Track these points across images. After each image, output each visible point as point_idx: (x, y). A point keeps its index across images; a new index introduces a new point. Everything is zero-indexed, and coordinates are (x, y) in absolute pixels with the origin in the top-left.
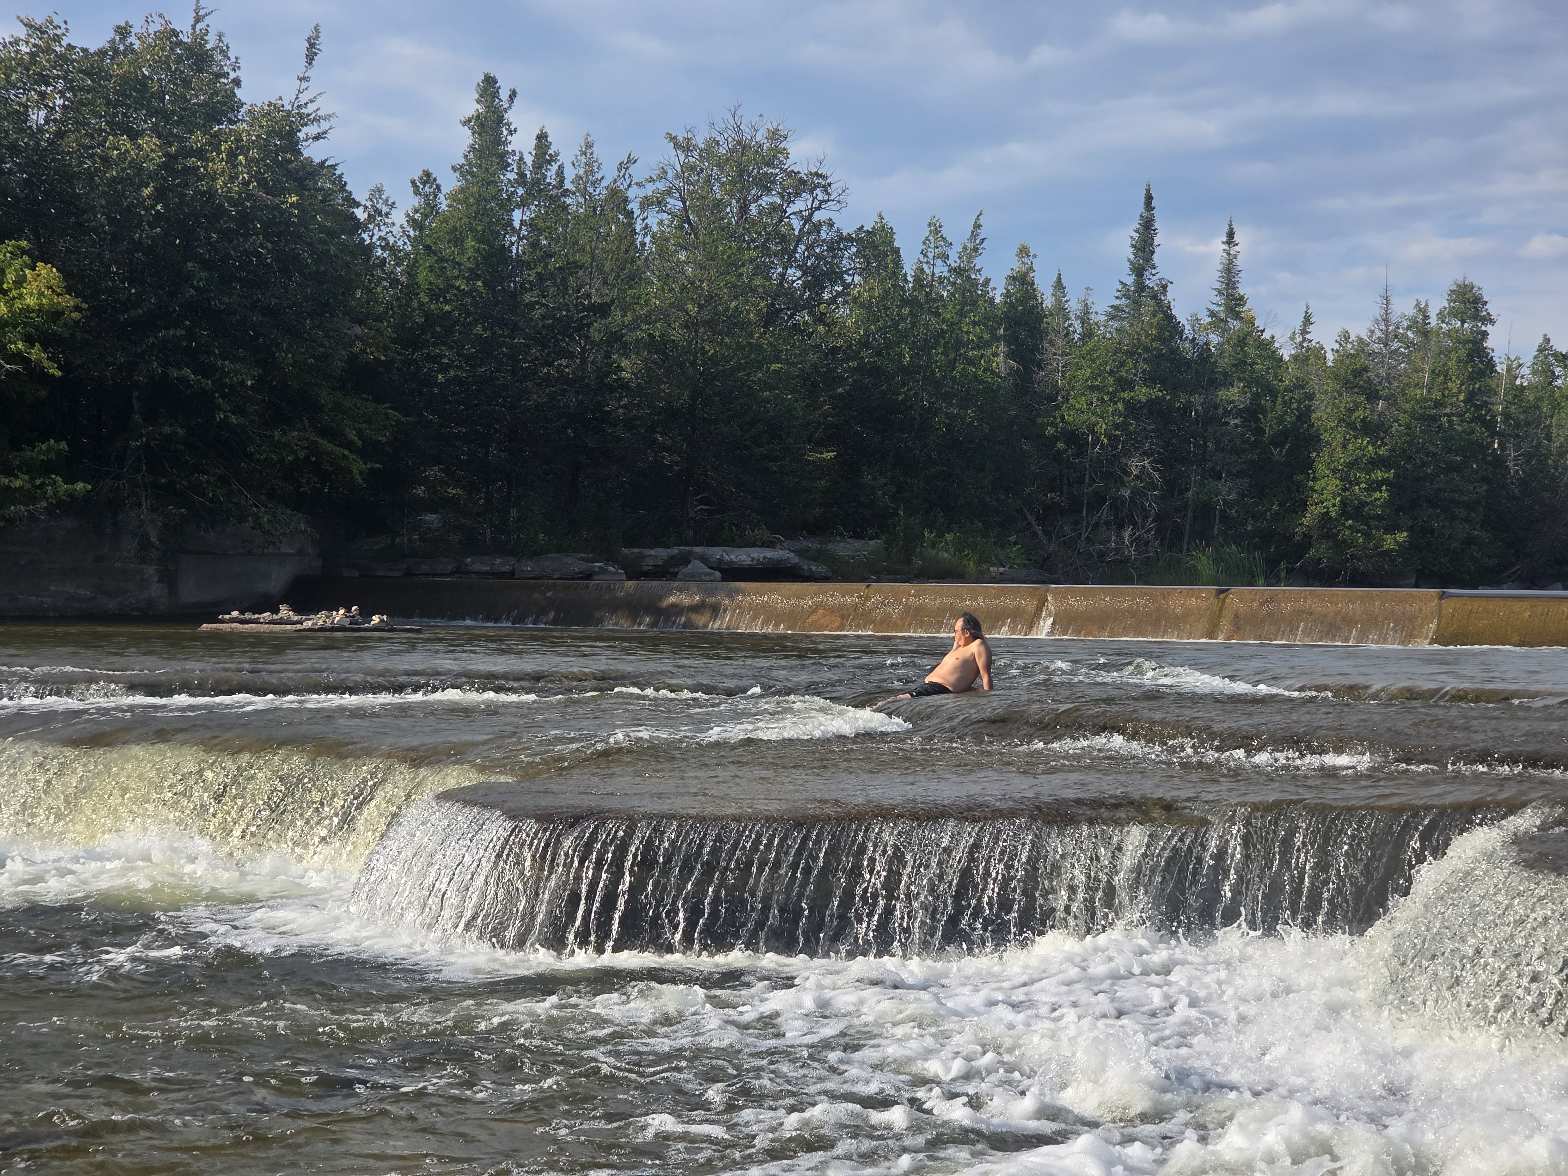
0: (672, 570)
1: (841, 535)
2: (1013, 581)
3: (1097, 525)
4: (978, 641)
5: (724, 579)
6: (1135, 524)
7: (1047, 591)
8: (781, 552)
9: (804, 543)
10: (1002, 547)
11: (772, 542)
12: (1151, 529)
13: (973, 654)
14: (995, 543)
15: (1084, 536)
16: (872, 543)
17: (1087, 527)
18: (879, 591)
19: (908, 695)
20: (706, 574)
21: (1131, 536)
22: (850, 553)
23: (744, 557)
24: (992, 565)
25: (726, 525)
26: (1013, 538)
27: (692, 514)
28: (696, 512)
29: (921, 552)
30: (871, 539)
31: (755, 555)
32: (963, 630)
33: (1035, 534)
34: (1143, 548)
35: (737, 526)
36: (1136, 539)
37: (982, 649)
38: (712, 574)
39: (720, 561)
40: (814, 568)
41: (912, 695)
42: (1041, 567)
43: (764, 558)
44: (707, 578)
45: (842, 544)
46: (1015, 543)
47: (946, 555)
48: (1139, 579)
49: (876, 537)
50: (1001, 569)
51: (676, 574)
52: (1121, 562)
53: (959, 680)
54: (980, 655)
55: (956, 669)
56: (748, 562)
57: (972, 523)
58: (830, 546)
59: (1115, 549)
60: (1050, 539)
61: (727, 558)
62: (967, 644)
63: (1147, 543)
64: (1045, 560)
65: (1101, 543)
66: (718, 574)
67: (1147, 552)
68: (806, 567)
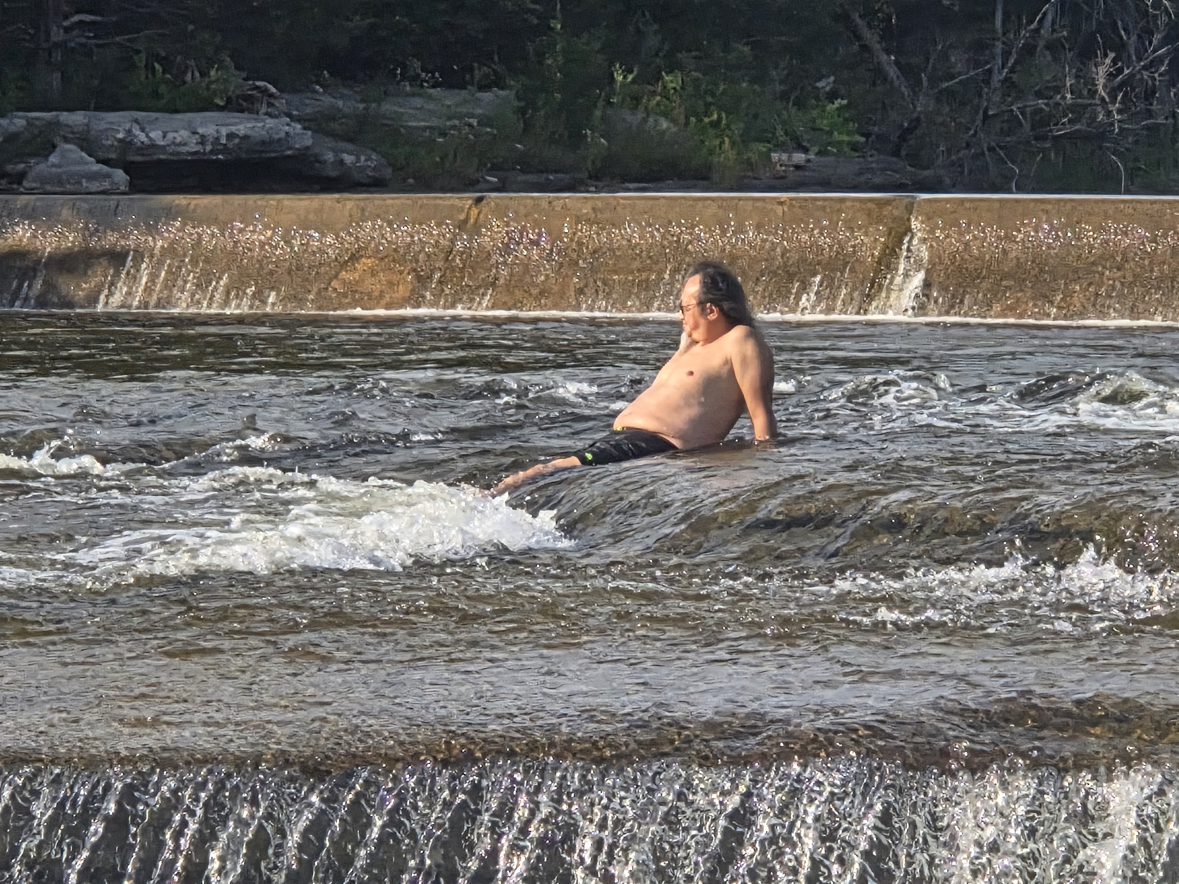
0: (9, 168)
1: (415, 80)
2: (827, 185)
3: (1029, 50)
4: (738, 332)
5: (134, 188)
6: (1120, 48)
7: (909, 209)
8: (270, 122)
9: (327, 100)
10: (800, 104)
11: (249, 99)
12: (1160, 60)
13: (728, 362)
14: (784, 96)
15: (997, 78)
16: (487, 96)
17: (1006, 55)
18: (500, 212)
19: (574, 461)
20: (92, 177)
21: (1111, 76)
22: (434, 122)
23: (183, 135)
24: (780, 147)
25: (141, 60)
26: (825, 84)
27: (57, 35)
28: (67, 30)
29: (603, 118)
30: (483, 87)
31: (209, 130)
32: (701, 304)
33: (879, 74)
34: (1141, 106)
35: (167, 63)
36: (1123, 84)
37: (750, 349)
38: (108, 176)
39: (126, 144)
40: (348, 159)
41: (584, 461)
42: (896, 153)
43: (231, 136)
44: (94, 186)
45: (418, 102)
46: (832, 96)
47: (665, 124)
48: (1132, 175)
49: (498, 83)
50: (799, 157)
51: (20, 178)
52: (1086, 137)
53: (695, 423)
54: (744, 361)
55: (687, 399)
56: (193, 147)
57: (726, 49)
58: (388, 107)
59: (1072, 108)
60: (915, 85)
61: (142, 137)
62: (712, 336)
63: (1149, 94)
64: (905, 134)
65: (1039, 95)
66: (120, 175)
67: (1150, 114)
68: (330, 156)
